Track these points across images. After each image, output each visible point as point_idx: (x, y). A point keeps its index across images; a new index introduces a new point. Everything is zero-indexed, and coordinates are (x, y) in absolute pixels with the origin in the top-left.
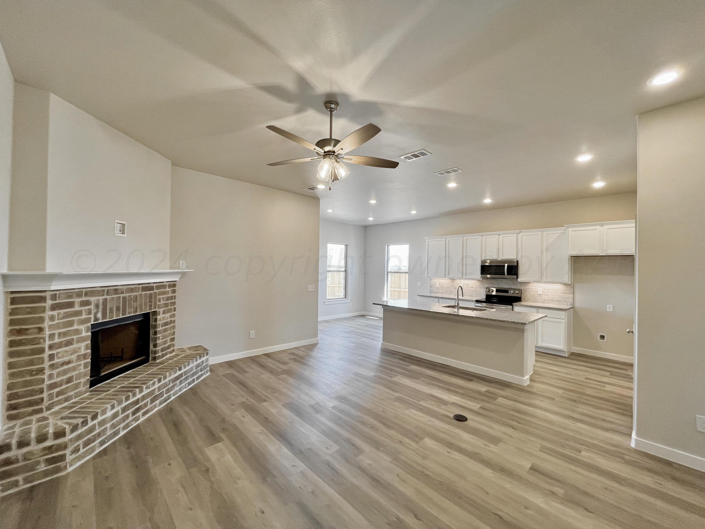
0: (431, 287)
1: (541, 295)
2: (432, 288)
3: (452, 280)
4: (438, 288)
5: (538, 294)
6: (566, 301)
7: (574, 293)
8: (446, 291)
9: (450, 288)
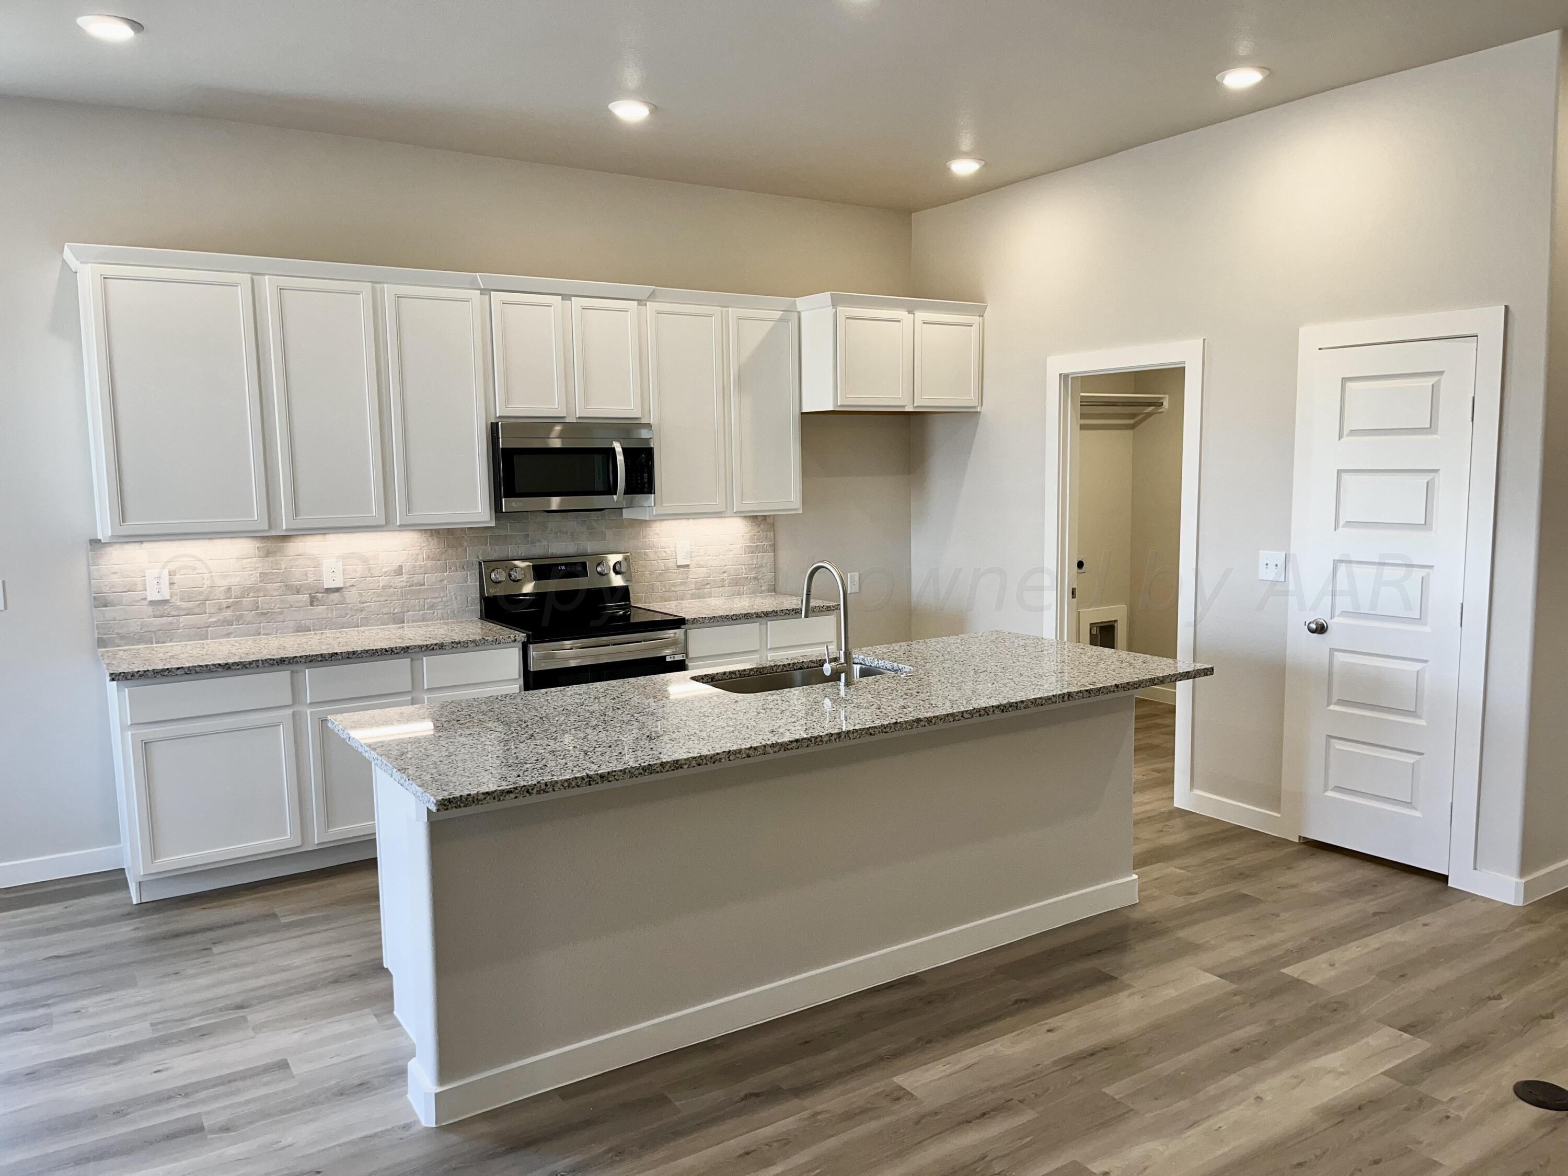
0: (101, 601)
1: (687, 566)
2: (109, 612)
3: (270, 545)
4: (165, 602)
5: (679, 567)
6: (756, 578)
7: (774, 547)
8: (228, 614)
9: (258, 590)
